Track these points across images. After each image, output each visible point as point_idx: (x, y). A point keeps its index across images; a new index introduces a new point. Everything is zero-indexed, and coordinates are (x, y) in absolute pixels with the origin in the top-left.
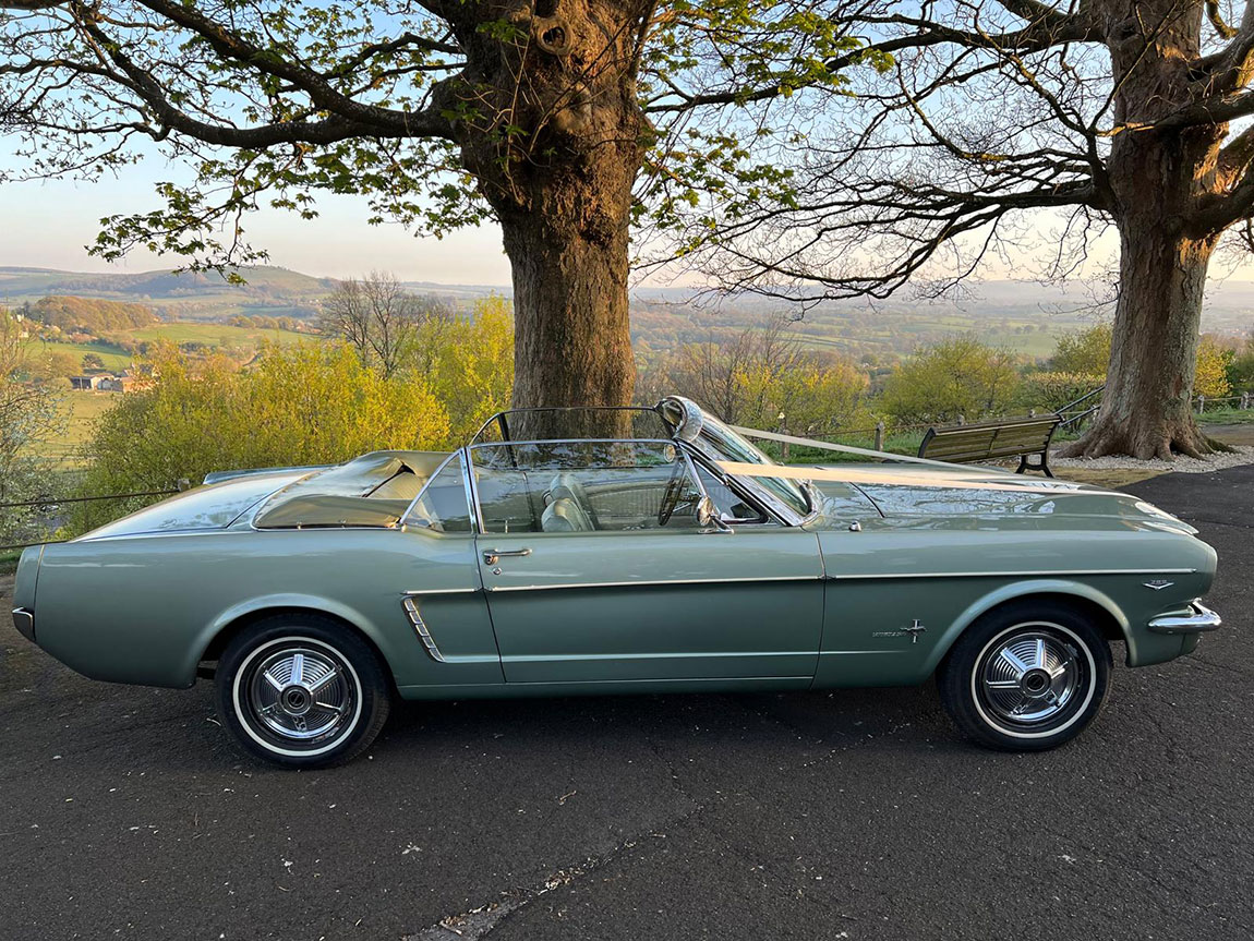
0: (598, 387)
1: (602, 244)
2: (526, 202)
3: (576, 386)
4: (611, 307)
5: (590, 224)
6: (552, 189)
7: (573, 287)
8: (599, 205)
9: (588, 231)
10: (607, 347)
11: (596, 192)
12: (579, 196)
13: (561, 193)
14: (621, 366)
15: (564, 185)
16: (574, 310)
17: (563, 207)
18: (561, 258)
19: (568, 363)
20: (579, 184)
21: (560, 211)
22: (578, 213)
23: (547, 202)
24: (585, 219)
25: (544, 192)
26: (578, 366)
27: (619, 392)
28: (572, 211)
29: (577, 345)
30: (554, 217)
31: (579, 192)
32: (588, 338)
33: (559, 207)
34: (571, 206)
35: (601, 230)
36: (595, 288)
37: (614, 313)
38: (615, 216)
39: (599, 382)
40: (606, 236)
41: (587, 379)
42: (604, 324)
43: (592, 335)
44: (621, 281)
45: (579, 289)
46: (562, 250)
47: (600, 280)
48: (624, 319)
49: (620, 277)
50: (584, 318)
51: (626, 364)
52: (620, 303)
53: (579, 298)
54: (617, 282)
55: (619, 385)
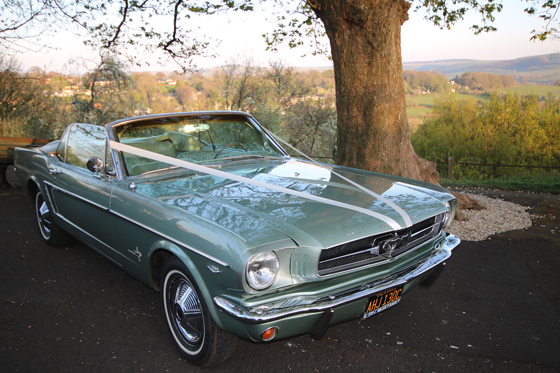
0: (360, 112)
1: (359, 25)
2: (318, 6)
3: (348, 110)
4: (370, 64)
5: (348, 14)
7: (343, 52)
8: (353, 3)
9: (348, 19)
10: (365, 88)
14: (373, 99)
16: (345, 66)
18: (337, 36)
22: (342, 8)
23: (327, 5)
24: (346, 11)
26: (348, 99)
27: (371, 115)
28: (338, 8)
30: (330, 13)
32: (353, 82)
33: (332, 6)
35: (354, 18)
36: (357, 52)
37: (372, 67)
38: (364, 8)
39: (360, 109)
40: (359, 20)
41: (354, 107)
42: (364, 74)
43: (355, 81)
44: (376, 47)
45: (347, 53)
46: (336, 31)
47: (360, 47)
48: (379, 71)
49: (375, 45)
50: (351, 71)
51: (377, 98)
52: (376, 61)
53: (348, 58)
54: (373, 48)
55: (371, 111)
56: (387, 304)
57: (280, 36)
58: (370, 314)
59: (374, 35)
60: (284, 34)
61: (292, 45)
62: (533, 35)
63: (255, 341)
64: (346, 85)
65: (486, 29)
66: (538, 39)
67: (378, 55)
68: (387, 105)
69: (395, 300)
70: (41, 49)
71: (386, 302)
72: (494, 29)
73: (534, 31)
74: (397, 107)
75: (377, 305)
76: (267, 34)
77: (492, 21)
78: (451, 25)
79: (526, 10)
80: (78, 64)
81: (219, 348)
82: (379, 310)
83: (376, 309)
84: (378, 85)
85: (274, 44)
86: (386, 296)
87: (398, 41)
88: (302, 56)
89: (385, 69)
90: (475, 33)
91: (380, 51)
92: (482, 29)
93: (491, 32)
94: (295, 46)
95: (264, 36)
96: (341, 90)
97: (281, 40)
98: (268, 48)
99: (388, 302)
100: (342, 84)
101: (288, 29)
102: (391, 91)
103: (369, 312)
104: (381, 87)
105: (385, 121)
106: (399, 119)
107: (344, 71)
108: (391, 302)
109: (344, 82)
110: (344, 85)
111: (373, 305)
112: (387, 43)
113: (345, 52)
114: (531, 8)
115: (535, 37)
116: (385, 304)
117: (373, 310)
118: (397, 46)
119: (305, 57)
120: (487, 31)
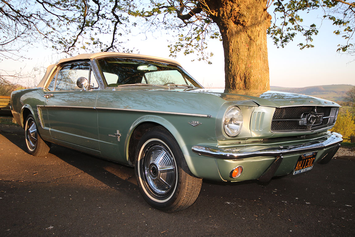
1: (242, 25)
2: (215, 14)
3: (234, 79)
4: (249, 50)
5: (235, 18)
6: (223, 7)
7: (232, 42)
8: (239, 10)
9: (235, 21)
10: (246, 65)
11: (238, 6)
12: (232, 8)
13: (226, 8)
14: (251, 72)
15: (226, 5)
16: (233, 51)
17: (226, 13)
18: (227, 32)
19: (231, 71)
20: (231, 4)
21: (225, 15)
22: (231, 14)
23: (222, 13)
24: (234, 16)
25: (220, 9)
26: (234, 72)
27: (249, 82)
28: (229, 14)
29: (234, 64)
30: (224, 17)
31: (232, 6)
32: (238, 61)
33: (225, 13)
34: (229, 12)
35: (240, 20)
36: (241, 42)
37: (250, 52)
38: (246, 13)
39: (242, 78)
40: (243, 22)
41: (237, 77)
42: (245, 56)
43: (239, 60)
44: (253, 39)
45: (234, 43)
46: (227, 29)
47: (243, 39)
48: (255, 54)
49: (252, 37)
50: (236, 54)
51: (254, 71)
52: (253, 48)
53: (234, 46)
54: (251, 39)
55: (249, 79)
56: (306, 167)
57: (179, 47)
58: (298, 172)
59: (252, 32)
60: (182, 46)
61: (187, 53)
62: (339, 47)
63: (223, 180)
64: (233, 63)
65: (307, 46)
66: (341, 50)
67: (254, 44)
68: (260, 76)
69: (310, 166)
70: (19, 59)
71: (306, 166)
72: (312, 46)
73: (339, 45)
74: (265, 78)
75: (301, 166)
76: (171, 45)
77: (312, 41)
78: (284, 45)
79: (335, 32)
80: (41, 71)
81: (189, 193)
82: (302, 171)
83: (300, 169)
84: (254, 63)
85: (175, 52)
86: (306, 161)
87: (265, 38)
88: (192, 61)
89: (258, 53)
90: (301, 49)
91: (256, 41)
92: (305, 46)
93: (310, 48)
94: (188, 53)
95: (169, 46)
96: (230, 67)
97: (180, 49)
98: (171, 55)
99: (307, 167)
100: (230, 63)
101: (184, 43)
102: (262, 67)
103: (296, 170)
104: (256, 64)
105: (258, 86)
106: (266, 86)
107: (232, 54)
108: (308, 167)
109: (232, 61)
110: (231, 63)
111: (299, 165)
112: (260, 37)
113: (233, 42)
114: (338, 31)
115: (339, 49)
116: (305, 167)
117: (299, 170)
118: (265, 41)
119: (193, 61)
120: (308, 47)
